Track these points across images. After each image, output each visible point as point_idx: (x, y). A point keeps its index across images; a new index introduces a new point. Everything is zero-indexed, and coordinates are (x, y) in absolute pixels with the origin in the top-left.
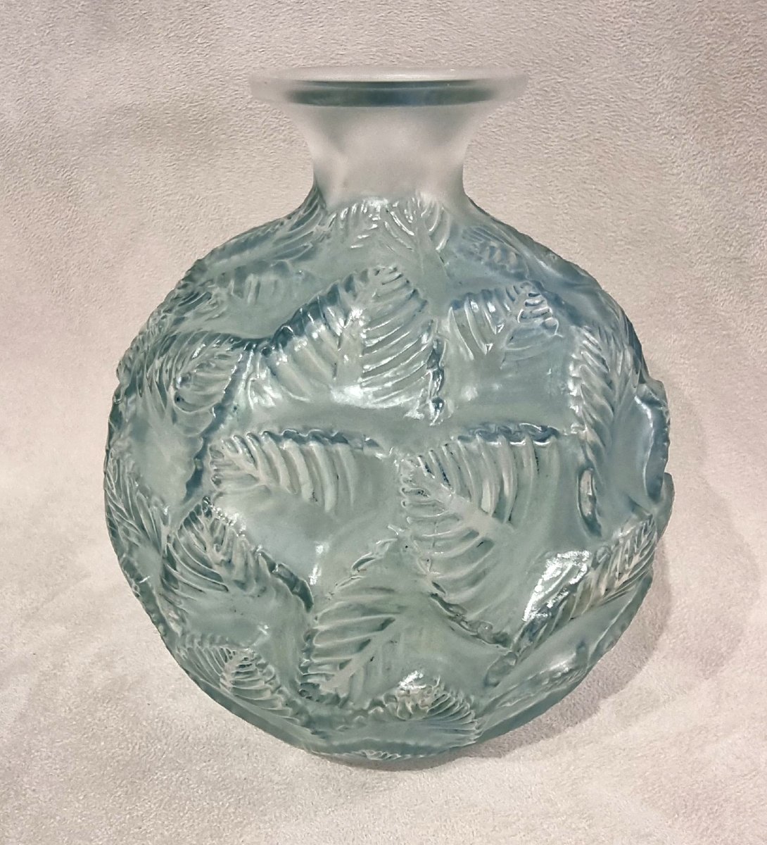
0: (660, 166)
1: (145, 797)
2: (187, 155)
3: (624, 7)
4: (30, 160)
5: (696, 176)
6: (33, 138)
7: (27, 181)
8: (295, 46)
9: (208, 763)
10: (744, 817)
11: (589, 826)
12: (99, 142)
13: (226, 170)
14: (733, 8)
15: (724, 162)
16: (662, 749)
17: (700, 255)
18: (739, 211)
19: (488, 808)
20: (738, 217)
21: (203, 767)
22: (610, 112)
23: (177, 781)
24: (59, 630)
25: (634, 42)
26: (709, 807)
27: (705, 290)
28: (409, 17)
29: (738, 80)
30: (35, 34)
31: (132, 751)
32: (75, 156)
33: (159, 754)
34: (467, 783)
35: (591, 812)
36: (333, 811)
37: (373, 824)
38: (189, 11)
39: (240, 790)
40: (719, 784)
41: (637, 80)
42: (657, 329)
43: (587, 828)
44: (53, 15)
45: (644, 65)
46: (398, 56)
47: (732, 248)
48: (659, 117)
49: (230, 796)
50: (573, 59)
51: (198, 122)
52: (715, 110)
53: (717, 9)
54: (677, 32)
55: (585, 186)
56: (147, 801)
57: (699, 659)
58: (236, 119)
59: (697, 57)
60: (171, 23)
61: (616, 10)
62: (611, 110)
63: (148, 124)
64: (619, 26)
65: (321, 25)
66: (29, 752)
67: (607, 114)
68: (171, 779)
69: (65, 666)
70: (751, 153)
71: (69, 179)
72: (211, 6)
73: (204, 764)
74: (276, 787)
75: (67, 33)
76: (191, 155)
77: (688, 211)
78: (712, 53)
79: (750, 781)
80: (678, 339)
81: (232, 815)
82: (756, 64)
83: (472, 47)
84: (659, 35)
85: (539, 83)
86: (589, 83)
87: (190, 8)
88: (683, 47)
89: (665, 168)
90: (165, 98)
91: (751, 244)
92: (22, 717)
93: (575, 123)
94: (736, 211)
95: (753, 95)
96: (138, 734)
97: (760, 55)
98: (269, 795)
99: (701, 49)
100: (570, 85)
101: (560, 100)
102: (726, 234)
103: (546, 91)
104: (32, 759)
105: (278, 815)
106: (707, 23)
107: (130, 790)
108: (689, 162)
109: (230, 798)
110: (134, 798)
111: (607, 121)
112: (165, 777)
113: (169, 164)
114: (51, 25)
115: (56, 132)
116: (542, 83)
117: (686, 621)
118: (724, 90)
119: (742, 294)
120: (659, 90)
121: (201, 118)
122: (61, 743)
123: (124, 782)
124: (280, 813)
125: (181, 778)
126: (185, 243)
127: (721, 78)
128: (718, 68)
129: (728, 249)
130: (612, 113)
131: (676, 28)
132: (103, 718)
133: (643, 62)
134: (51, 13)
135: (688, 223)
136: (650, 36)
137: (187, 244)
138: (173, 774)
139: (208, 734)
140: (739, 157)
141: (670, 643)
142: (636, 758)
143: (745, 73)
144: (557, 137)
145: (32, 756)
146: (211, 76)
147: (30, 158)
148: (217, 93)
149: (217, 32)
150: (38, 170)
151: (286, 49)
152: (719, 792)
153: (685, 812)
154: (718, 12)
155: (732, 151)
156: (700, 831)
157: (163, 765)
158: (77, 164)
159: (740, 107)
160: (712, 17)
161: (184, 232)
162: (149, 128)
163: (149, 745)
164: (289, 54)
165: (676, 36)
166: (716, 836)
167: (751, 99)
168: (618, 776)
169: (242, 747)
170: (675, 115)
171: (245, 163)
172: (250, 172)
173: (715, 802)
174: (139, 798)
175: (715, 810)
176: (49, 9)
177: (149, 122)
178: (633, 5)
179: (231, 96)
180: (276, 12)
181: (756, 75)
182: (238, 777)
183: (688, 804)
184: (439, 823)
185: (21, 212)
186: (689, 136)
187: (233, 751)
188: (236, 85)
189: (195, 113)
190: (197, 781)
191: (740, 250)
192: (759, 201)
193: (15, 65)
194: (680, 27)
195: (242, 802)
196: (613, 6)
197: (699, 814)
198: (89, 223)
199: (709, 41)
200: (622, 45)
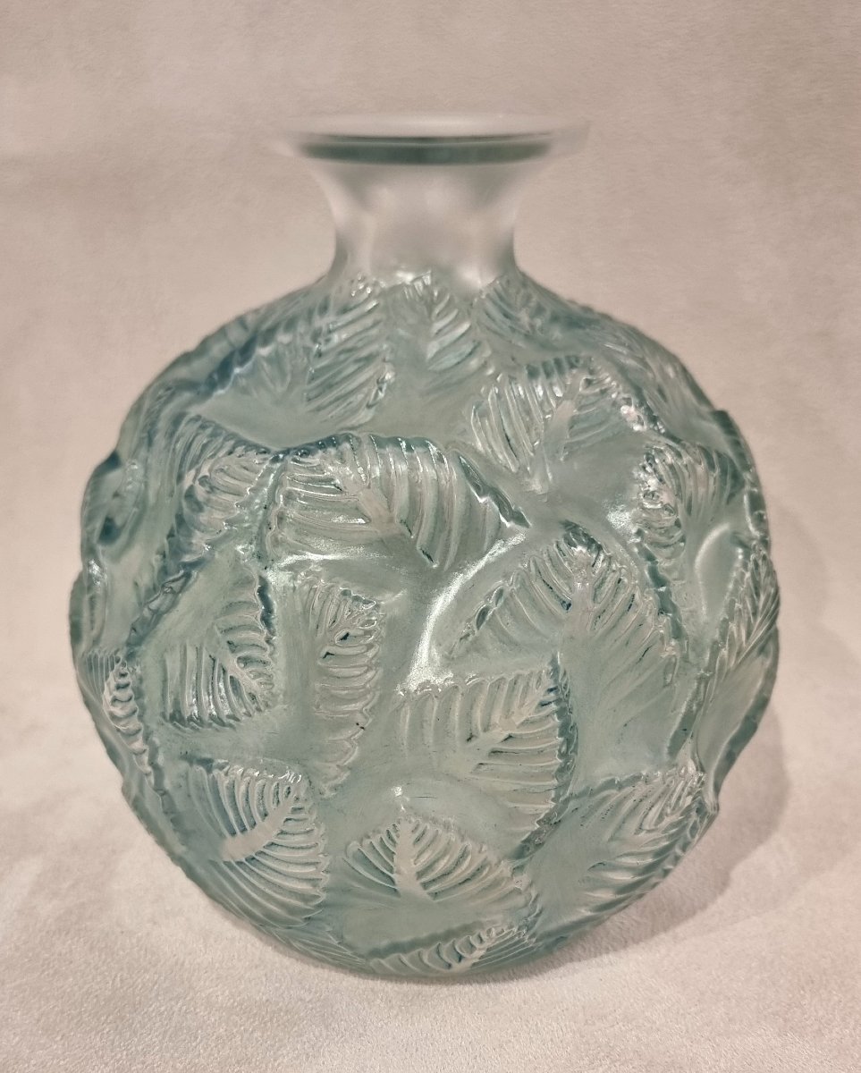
1: (143, 1031)
9: (216, 988)
23: (179, 1011)
31: (113, 984)
33: (150, 985)
68: (171, 1009)
74: (310, 1005)
96: (116, 965)
107: (120, 1026)
109: (253, 1022)
112: (163, 1008)
123: (111, 1017)
124: (321, 1031)
125: (184, 1008)
132: (64, 951)
138: (173, 1003)
139: (210, 957)
163: (134, 976)
182: (258, 999)
187: (245, 972)
190: (206, 1008)
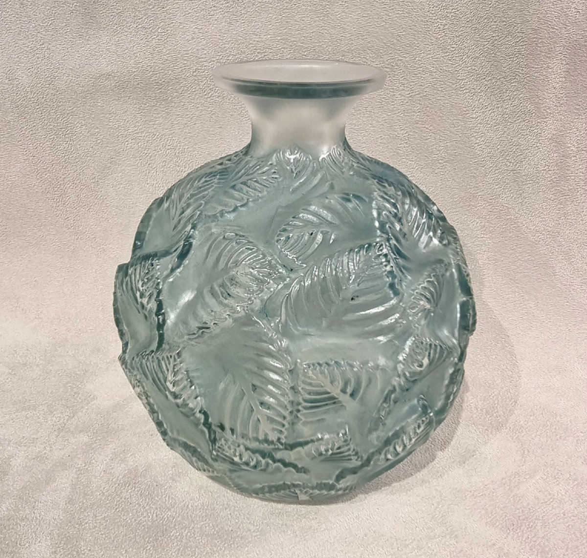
0: (464, 112)
1: (167, 549)
2: (151, 106)
3: (440, 13)
4: (38, 110)
5: (487, 119)
6: (40, 95)
7: (35, 124)
8: (226, 35)
9: (205, 522)
10: (549, 528)
11: (456, 542)
12: (88, 98)
13: (178, 116)
14: (508, 15)
15: (505, 110)
16: (494, 489)
17: (492, 168)
18: (515, 141)
19: (392, 536)
20: (514, 144)
21: (202, 525)
22: (433, 79)
23: (186, 536)
24: (84, 438)
25: (447, 35)
26: (527, 524)
27: (495, 190)
28: (302, 18)
29: (512, 59)
30: (41, 24)
31: (152, 518)
32: (70, 107)
33: (171, 519)
34: (376, 521)
35: (456, 533)
36: (294, 547)
37: (321, 552)
38: (152, 11)
39: (230, 539)
40: (531, 508)
41: (449, 59)
42: (466, 216)
43: (455, 544)
44: (54, 12)
45: (454, 49)
46: (295, 43)
47: (512, 164)
48: (464, 81)
49: (224, 543)
50: (408, 45)
51: (158, 84)
52: (498, 78)
53: (498, 15)
54: (473, 29)
55: (418, 125)
56: (169, 551)
57: (508, 429)
58: (185, 82)
59: (487, 44)
60: (139, 19)
61: (435, 15)
62: (434, 77)
63: (123, 85)
64: (437, 25)
65: (243, 22)
66: (80, 524)
67: (430, 80)
68: (182, 535)
69: (93, 463)
70: (522, 104)
71: (66, 123)
72: (168, 8)
73: (202, 523)
74: (254, 534)
75: (65, 24)
76: (153, 106)
77: (483, 141)
78: (496, 42)
79: (550, 505)
80: (480, 222)
81: (228, 555)
82: (523, 50)
83: (343, 38)
84: (462, 31)
85: (387, 61)
86: (419, 60)
87: (153, 10)
88: (478, 38)
89: (468, 114)
90: (135, 69)
91: (522, 161)
92: (70, 501)
93: (411, 86)
94: (513, 141)
95: (522, 69)
96: (154, 506)
97: (526, 44)
98: (250, 540)
99: (489, 40)
100: (407, 61)
101: (401, 71)
102: (507, 155)
103: (392, 65)
104: (83, 529)
105: (258, 552)
106: (492, 24)
107: (156, 545)
108: (483, 110)
109: (225, 544)
110: (160, 550)
111: (430, 85)
112: (178, 534)
113: (137, 112)
114: (53, 19)
115: (57, 91)
116: (389, 61)
117: (497, 405)
118: (504, 65)
119: (518, 193)
120: (463, 65)
121: (160, 82)
122: (101, 517)
123: (151, 540)
125: (189, 534)
126: (149, 164)
127: (501, 58)
128: (500, 52)
129: (509, 164)
130: (435, 79)
131: (473, 26)
132: (127, 497)
133: (453, 48)
134: (53, 10)
135: (484, 149)
136: (457, 31)
137: (150, 166)
138: (183, 531)
139: (202, 502)
140: (515, 107)
141: (489, 420)
142: (479, 496)
143: (517, 55)
144: (400, 94)
145: (83, 527)
146: (168, 54)
147: (37, 109)
148: (172, 65)
149: (172, 25)
150: (43, 117)
151: (219, 37)
152: (532, 514)
153: (513, 528)
154: (499, 17)
155: (510, 103)
156: (524, 539)
157: (175, 525)
158: (72, 112)
159: (514, 76)
160: (495, 20)
161: (148, 157)
162: (123, 88)
163: (163, 513)
164: (221, 40)
165: (472, 31)
166: (534, 542)
167: (521, 71)
168: (469, 509)
169: (226, 509)
170: (473, 80)
171: (191, 112)
172: (195, 118)
173: (530, 520)
174: (164, 549)
175: (530, 526)
176: (51, 8)
177: (124, 84)
178: (445, 12)
179: (181, 68)
180: (212, 13)
181: (524, 57)
182: (227, 529)
183: (514, 523)
184: (363, 549)
185: (31, 145)
186: (482, 94)
187: (220, 512)
188: (185, 60)
189: (156, 78)
190: (200, 535)
191: (516, 165)
192: (527, 134)
193: (26, 45)
194: (475, 26)
195: (233, 546)
196: (433, 12)
197: (522, 529)
198: (80, 152)
199: (493, 35)
200: (439, 37)
